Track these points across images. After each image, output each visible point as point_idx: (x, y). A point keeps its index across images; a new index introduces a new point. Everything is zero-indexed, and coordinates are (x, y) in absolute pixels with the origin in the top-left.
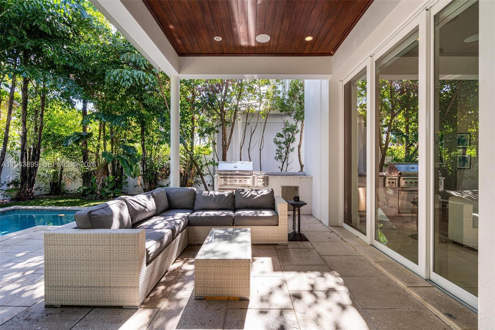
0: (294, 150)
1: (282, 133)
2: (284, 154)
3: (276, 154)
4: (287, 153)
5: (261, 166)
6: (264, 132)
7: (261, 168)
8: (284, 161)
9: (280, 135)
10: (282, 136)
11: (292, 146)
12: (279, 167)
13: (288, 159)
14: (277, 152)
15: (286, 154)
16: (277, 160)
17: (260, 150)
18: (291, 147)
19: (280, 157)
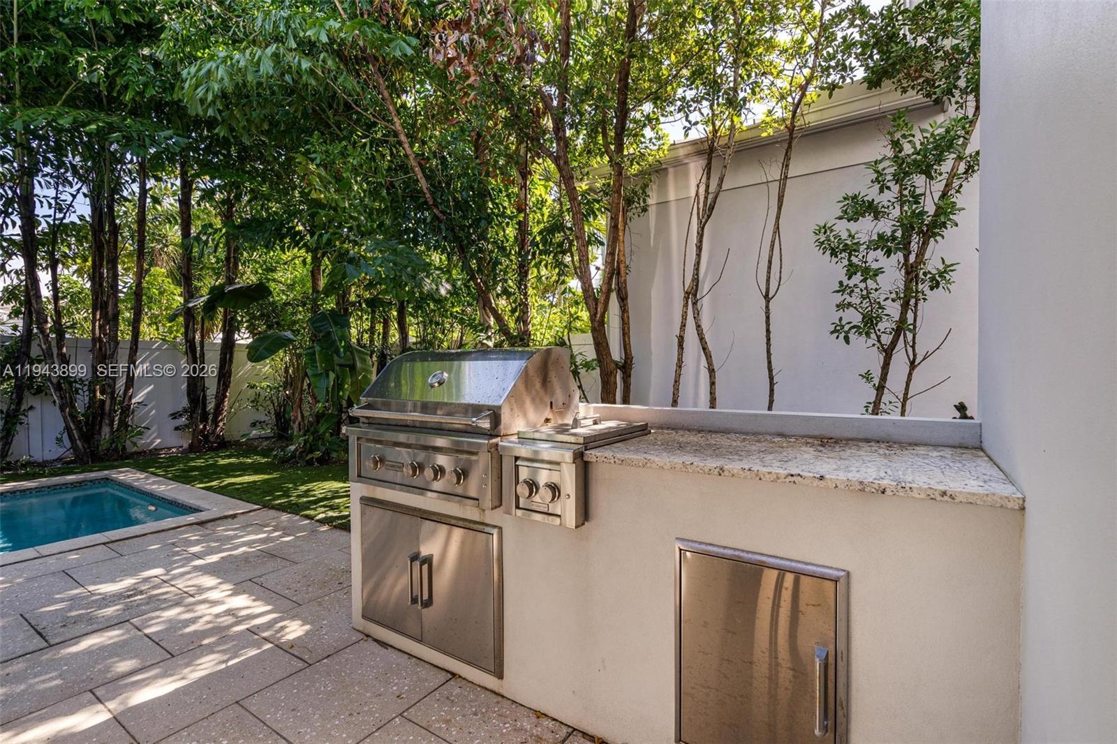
0: (952, 276)
1: (872, 194)
2: (894, 310)
3: (841, 306)
4: (909, 298)
5: (770, 370)
6: (780, 208)
7: (771, 378)
8: (894, 343)
9: (858, 208)
10: (873, 210)
11: (936, 254)
12: (867, 377)
13: (914, 332)
14: (839, 298)
15: (905, 306)
16: (847, 340)
17: (767, 297)
18: (933, 264)
19: (870, 322)
